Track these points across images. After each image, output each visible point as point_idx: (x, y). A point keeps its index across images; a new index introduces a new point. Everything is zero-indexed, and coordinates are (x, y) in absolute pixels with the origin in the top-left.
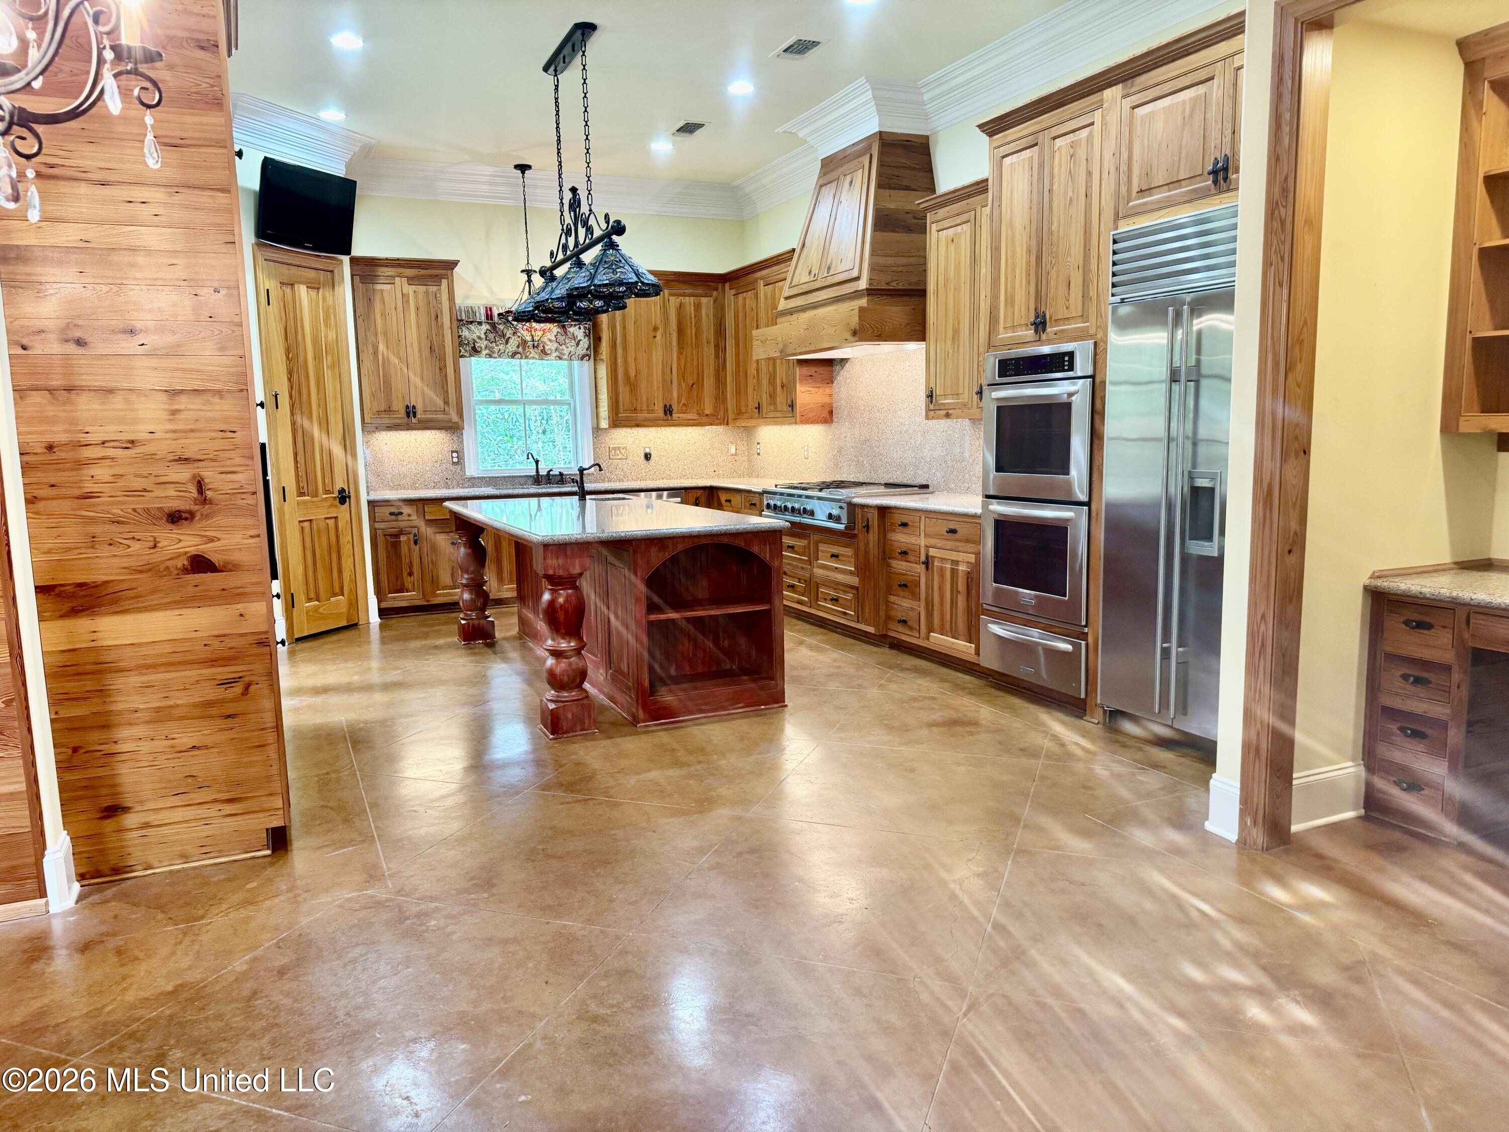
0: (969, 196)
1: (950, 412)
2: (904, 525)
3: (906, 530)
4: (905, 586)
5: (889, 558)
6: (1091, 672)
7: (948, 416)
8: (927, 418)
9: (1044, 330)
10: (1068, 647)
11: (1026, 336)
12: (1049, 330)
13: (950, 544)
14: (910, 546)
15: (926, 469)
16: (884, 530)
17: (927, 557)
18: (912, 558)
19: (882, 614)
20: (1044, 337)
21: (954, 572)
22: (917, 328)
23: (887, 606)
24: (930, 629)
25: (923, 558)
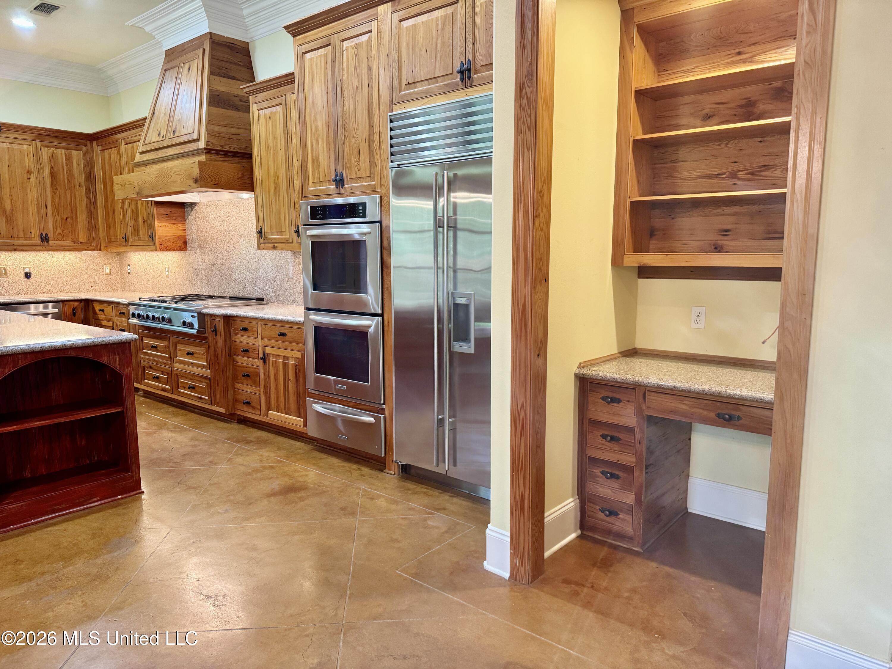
0: (280, 86)
1: (276, 245)
2: (245, 329)
3: (247, 334)
4: (248, 376)
5: (235, 355)
6: (388, 438)
7: (274, 248)
8: (259, 249)
9: (343, 186)
10: (372, 420)
11: (330, 189)
12: (346, 186)
13: (281, 344)
14: (251, 346)
15: (261, 287)
16: (229, 334)
17: (264, 354)
18: (253, 355)
19: (231, 398)
20: (343, 191)
21: (285, 365)
22: (247, 181)
23: (234, 392)
24: (269, 408)
25: (261, 355)
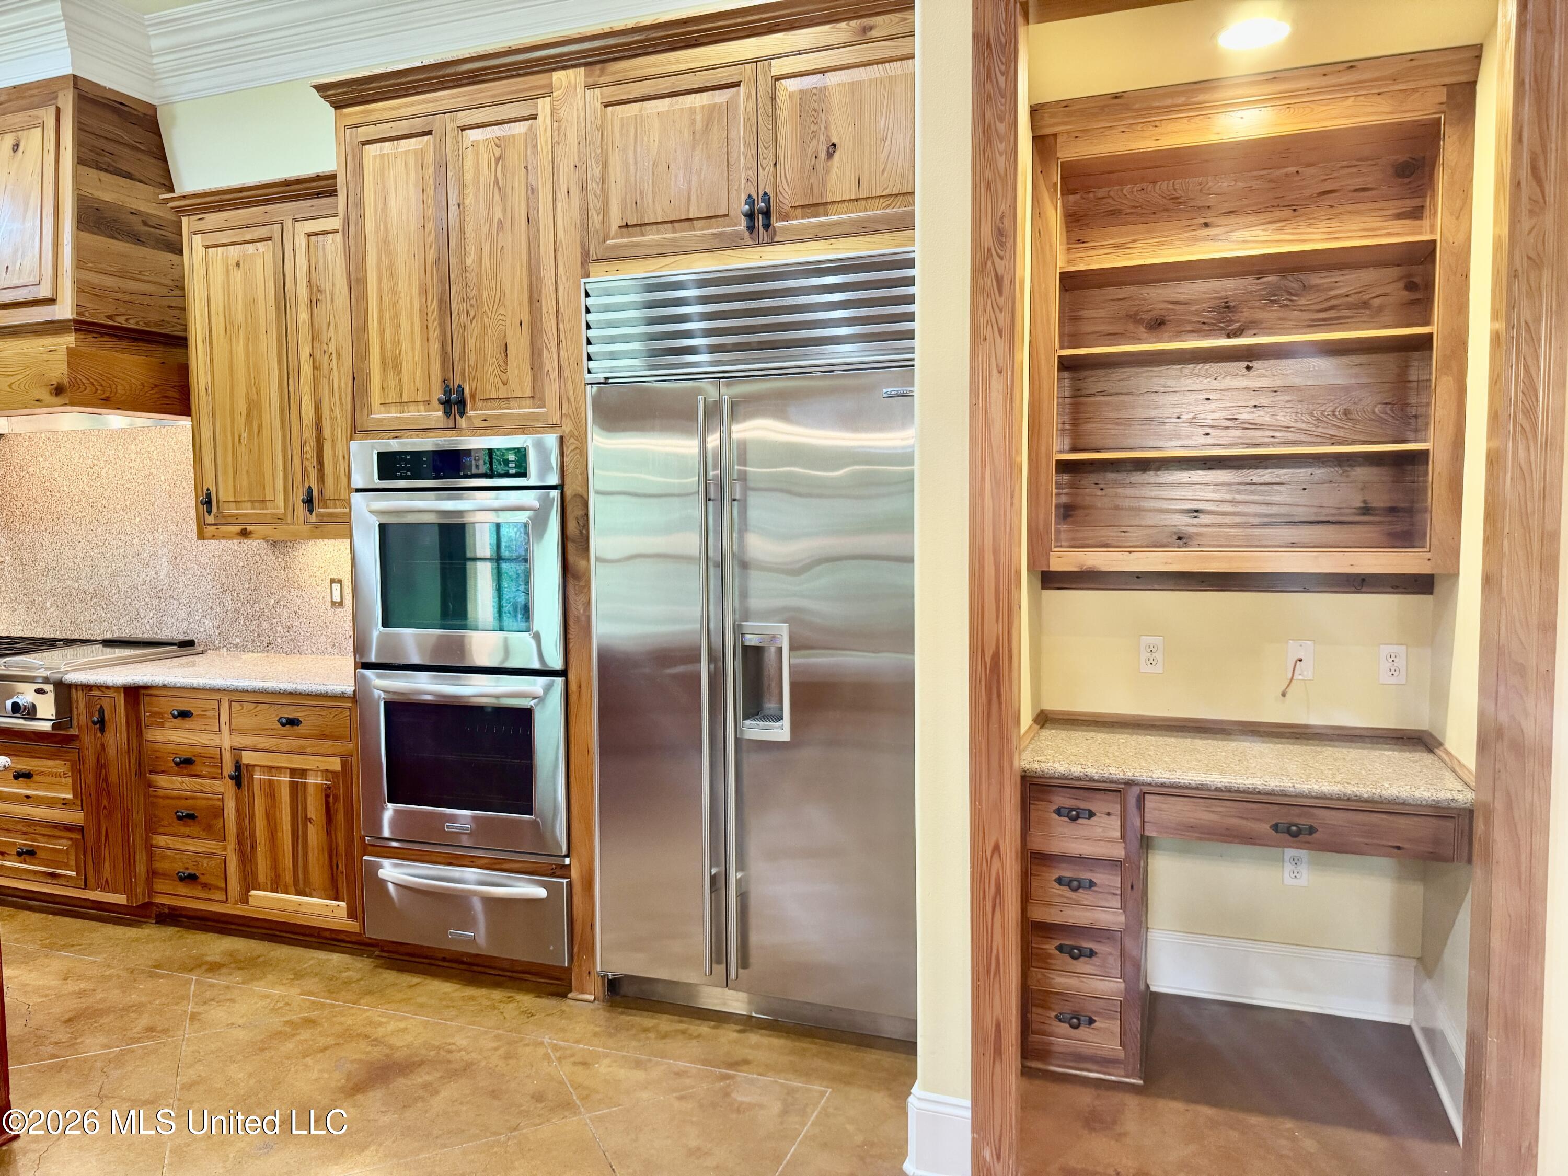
1: (249, 528)
2: (184, 715)
3: (187, 723)
4: (191, 817)
5: (151, 772)
6: (578, 927)
7: (244, 534)
8: (201, 536)
9: (462, 413)
10: (542, 893)
11: (428, 419)
12: (471, 413)
13: (284, 744)
14: (199, 750)
15: (181, 615)
16: (136, 725)
17: (238, 766)
18: (205, 771)
19: (141, 868)
20: (462, 422)
21: (296, 789)
23: (151, 856)
24: (249, 882)
25: (229, 769)
